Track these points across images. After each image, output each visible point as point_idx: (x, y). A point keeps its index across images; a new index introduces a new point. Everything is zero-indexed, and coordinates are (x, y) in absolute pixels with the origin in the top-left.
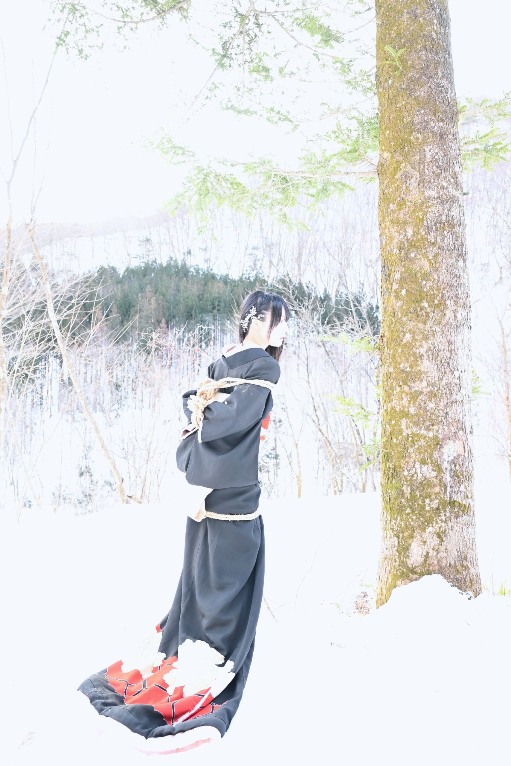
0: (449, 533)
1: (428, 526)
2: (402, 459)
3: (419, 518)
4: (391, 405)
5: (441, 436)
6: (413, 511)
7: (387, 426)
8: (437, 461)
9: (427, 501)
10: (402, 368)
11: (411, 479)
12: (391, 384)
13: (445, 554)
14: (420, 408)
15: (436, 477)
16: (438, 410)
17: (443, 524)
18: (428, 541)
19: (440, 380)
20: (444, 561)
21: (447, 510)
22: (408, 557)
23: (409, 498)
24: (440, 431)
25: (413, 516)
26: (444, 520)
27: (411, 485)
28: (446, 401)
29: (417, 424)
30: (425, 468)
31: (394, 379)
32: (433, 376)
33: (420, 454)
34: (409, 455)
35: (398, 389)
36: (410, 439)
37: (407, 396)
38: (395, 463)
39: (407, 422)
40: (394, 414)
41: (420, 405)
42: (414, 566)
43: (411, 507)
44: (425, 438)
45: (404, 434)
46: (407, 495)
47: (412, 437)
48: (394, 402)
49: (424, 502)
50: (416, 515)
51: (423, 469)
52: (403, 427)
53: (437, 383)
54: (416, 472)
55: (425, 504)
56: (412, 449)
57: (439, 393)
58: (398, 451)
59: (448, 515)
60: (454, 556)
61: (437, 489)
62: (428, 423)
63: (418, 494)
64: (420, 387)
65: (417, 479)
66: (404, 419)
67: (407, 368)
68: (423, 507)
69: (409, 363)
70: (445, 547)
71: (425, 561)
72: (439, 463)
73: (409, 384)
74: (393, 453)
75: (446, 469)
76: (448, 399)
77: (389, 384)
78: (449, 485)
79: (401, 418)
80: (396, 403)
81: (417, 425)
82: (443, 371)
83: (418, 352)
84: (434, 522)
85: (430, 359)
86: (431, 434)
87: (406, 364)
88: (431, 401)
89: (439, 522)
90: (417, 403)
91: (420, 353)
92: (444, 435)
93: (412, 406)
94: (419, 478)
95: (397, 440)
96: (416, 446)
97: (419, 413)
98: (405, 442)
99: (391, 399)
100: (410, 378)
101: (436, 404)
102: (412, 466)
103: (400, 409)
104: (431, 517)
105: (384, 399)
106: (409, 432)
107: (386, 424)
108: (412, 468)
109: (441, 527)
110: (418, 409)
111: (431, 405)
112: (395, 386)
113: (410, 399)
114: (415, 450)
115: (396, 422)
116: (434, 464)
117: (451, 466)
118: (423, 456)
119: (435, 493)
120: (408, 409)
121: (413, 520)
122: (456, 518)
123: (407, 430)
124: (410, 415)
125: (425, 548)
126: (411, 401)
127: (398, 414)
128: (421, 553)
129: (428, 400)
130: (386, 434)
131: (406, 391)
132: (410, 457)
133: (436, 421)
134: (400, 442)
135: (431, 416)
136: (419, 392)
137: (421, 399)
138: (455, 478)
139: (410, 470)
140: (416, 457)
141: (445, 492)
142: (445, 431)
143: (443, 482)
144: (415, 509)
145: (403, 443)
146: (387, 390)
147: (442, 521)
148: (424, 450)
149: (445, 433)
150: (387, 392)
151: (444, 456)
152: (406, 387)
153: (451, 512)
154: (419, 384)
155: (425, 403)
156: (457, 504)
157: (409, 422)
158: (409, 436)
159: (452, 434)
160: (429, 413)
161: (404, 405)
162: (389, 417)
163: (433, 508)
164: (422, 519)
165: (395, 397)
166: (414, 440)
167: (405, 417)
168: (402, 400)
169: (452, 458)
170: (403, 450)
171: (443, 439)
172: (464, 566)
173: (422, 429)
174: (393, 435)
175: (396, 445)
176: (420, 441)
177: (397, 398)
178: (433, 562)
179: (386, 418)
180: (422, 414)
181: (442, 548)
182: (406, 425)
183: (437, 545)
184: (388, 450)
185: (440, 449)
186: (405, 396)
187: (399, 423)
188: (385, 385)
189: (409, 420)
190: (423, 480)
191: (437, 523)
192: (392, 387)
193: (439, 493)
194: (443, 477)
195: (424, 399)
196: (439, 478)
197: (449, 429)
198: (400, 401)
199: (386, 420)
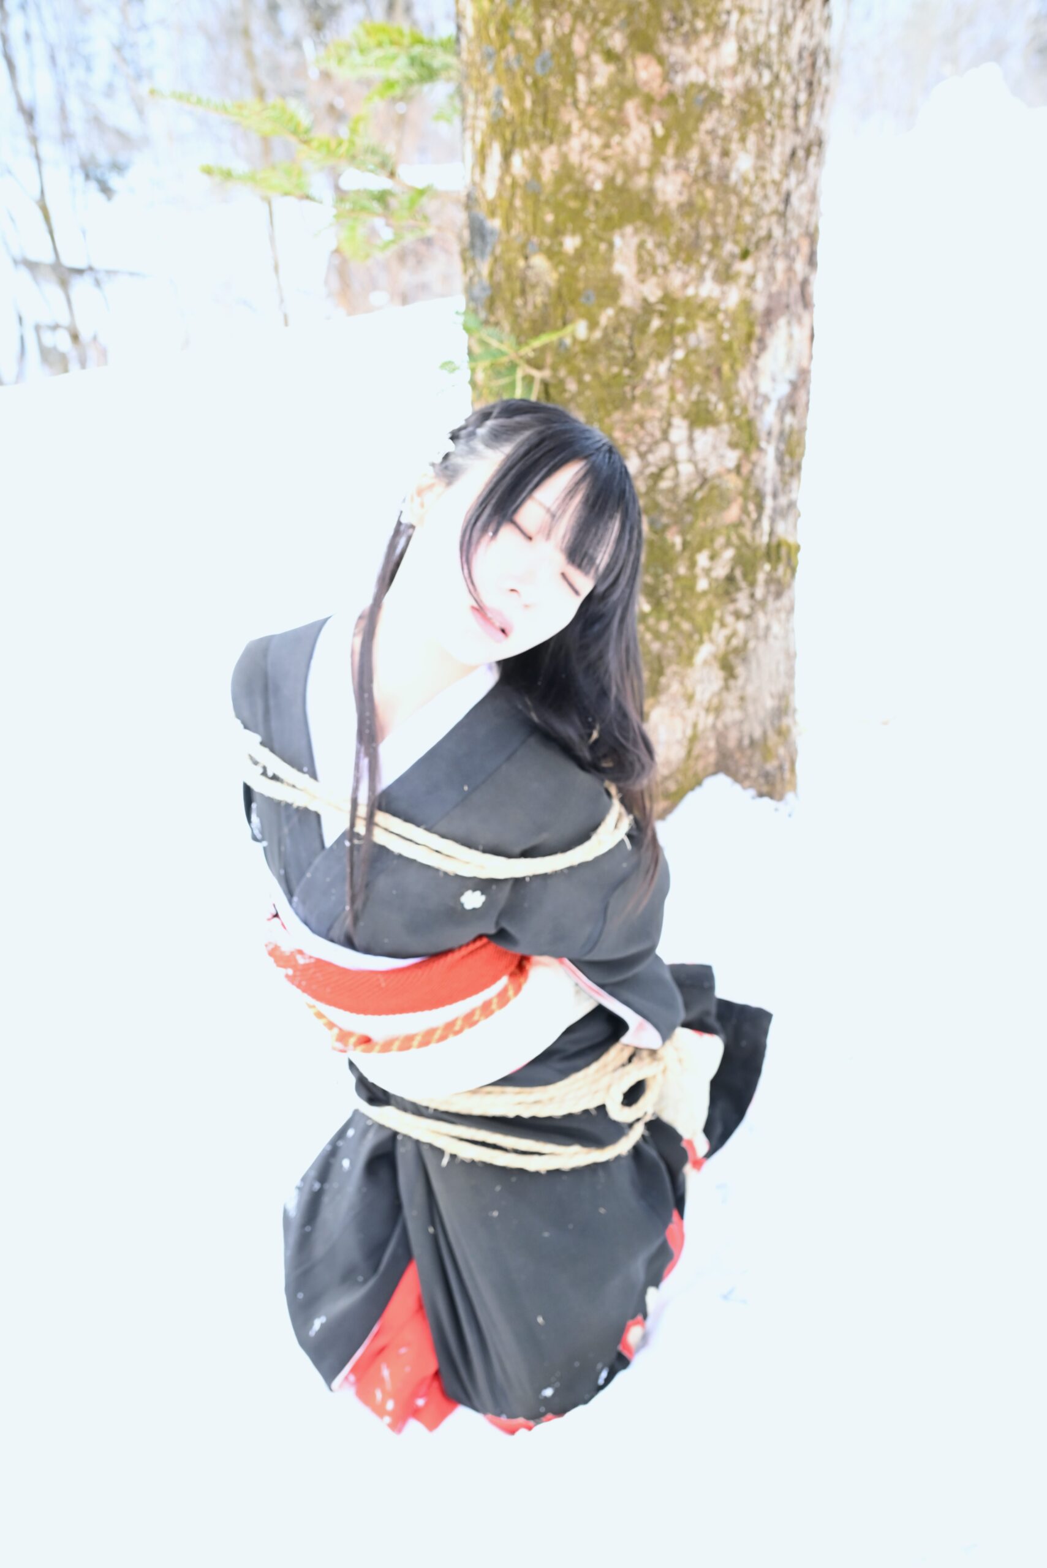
0: (755, 649)
1: (701, 642)
2: (616, 408)
3: (675, 626)
4: (564, 158)
5: (760, 303)
6: (657, 604)
7: (539, 262)
8: (744, 410)
9: (703, 559)
12: (563, 43)
13: (737, 715)
14: (706, 176)
15: (738, 469)
16: (764, 186)
17: (741, 626)
18: (699, 689)
19: (785, 29)
20: (733, 735)
21: (761, 577)
24: (759, 283)
25: (659, 620)
26: (747, 610)
28: (791, 140)
29: (687, 252)
30: (705, 439)
31: (579, 16)
32: (765, 8)
33: (688, 384)
34: (649, 394)
35: (604, 72)
36: (656, 323)
37: (648, 111)
39: (641, 245)
40: (573, 204)
41: (704, 160)
44: (713, 315)
45: (627, 299)
47: (662, 314)
48: (575, 143)
49: (693, 564)
50: (670, 616)
51: (698, 445)
52: (624, 267)
53: (774, 45)
54: (673, 461)
55: (698, 571)
56: (663, 368)
57: (772, 98)
58: (596, 375)
59: (759, 593)
60: (762, 714)
61: (733, 513)
62: (729, 248)
63: (678, 541)
64: (711, 69)
65: (676, 486)
66: (629, 229)
68: (688, 584)
70: (738, 693)
71: (689, 753)
72: (752, 412)
73: (664, 47)
74: (572, 386)
75: (769, 434)
76: (797, 130)
77: (548, 38)
78: (768, 489)
79: (611, 224)
80: (585, 148)
81: (689, 260)
84: (716, 625)
86: (733, 297)
88: (743, 139)
89: (730, 619)
90: (694, 154)
92: (771, 296)
93: (670, 163)
94: (683, 479)
95: (593, 325)
96: (679, 354)
97: (699, 202)
98: (630, 338)
99: (555, 122)
100: (666, 16)
101: (760, 155)
102: (658, 434)
103: (610, 181)
104: (710, 610)
105: (511, 123)
106: (652, 291)
107: (529, 250)
108: (656, 443)
109: (734, 634)
110: (696, 180)
111: (743, 163)
112: (587, 57)
113: (660, 131)
114: (670, 370)
115: (585, 243)
116: (736, 419)
117: (782, 420)
118: (699, 394)
119: (728, 527)
120: (651, 179)
121: (657, 636)
122: (779, 595)
123: (643, 281)
124: (658, 211)
125: (690, 714)
126: (666, 137)
127: (597, 204)
128: (679, 735)
129: (736, 136)
130: (530, 297)
131: (646, 83)
132: (649, 400)
133: (754, 239)
134: (605, 335)
135: (738, 217)
136: (704, 94)
137: (712, 132)
138: (787, 459)
139: (650, 450)
140: (673, 398)
141: (759, 519)
142: (774, 277)
143: (753, 483)
144: (667, 595)
145: (626, 342)
146: (539, 72)
147: (738, 615)
148: (708, 367)
149: (774, 289)
150: (535, 83)
151: (765, 386)
152: (642, 61)
153: (769, 581)
154: (707, 50)
155: (725, 153)
156: (784, 551)
157: (650, 245)
158: (647, 308)
159: (796, 290)
160: (734, 200)
161: (629, 159)
162: (550, 218)
163: (716, 580)
164: (686, 626)
165: (582, 116)
166: (673, 326)
167: (630, 220)
168: (622, 135)
169: (784, 389)
170: (626, 372)
171: (769, 316)
172: (783, 734)
173: (708, 274)
174: (573, 302)
175: (590, 351)
176: (694, 328)
177: (595, 123)
178: (706, 748)
179: (530, 219)
180: (711, 206)
181: (731, 699)
182: (640, 258)
183: (719, 694)
184: (546, 374)
185: (757, 357)
186: (641, 112)
187: (603, 247)
188: (521, 47)
189: (651, 233)
190: (695, 485)
191: (723, 625)
192: (568, 62)
193: (739, 524)
194: (754, 464)
195: (721, 132)
196: (745, 470)
197: (790, 269)
198: (609, 136)
199: (526, 229)
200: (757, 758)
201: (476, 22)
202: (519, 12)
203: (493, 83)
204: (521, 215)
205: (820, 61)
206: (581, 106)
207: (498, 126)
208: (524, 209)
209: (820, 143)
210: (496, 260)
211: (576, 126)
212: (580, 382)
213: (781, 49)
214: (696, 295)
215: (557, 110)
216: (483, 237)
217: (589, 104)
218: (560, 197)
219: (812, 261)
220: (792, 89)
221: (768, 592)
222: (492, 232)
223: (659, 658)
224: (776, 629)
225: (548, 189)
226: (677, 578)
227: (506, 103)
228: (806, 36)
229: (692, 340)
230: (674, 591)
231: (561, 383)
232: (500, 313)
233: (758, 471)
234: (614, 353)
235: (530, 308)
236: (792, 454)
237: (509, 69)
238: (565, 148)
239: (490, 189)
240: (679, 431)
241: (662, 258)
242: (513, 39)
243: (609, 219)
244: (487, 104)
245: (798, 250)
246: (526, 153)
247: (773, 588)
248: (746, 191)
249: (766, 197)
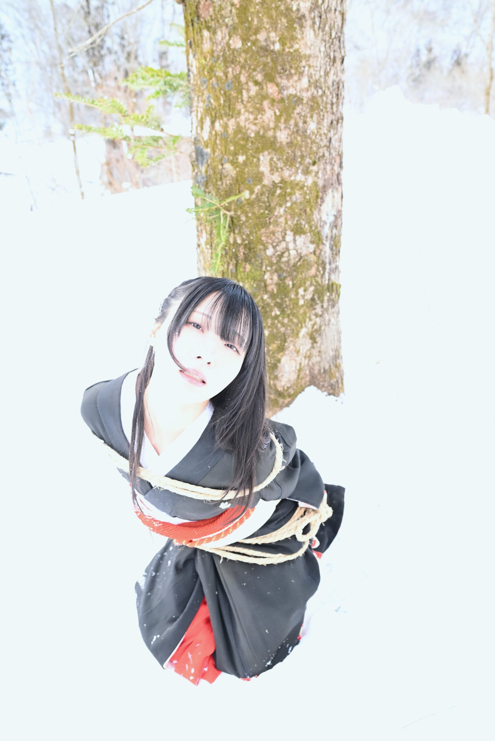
0: (324, 330)
1: (302, 327)
2: (263, 227)
3: (291, 321)
4: (238, 123)
5: (321, 183)
6: (283, 311)
7: (228, 166)
8: (316, 227)
9: (301, 291)
10: (264, 44)
11: (279, 261)
12: (237, 78)
13: (318, 359)
14: (297, 131)
15: (314, 252)
16: (320, 135)
17: (318, 320)
18: (301, 348)
19: (327, 74)
20: (316, 368)
21: (326, 298)
22: (276, 378)
23: (275, 292)
24: (320, 175)
25: (283, 318)
26: (320, 313)
27: (279, 271)
28: (331, 117)
29: (290, 162)
30: (301, 240)
31: (243, 67)
32: (319, 66)
33: (293, 217)
34: (276, 221)
35: (254, 90)
36: (278, 191)
37: (273, 105)
38: (248, 236)
39: (271, 159)
40: (242, 142)
41: (296, 125)
42: (286, 388)
43: (280, 306)
44: (302, 188)
45: (266, 182)
46: (272, 288)
47: (281, 188)
48: (242, 118)
49: (297, 294)
50: (288, 316)
51: (298, 243)
52: (264, 168)
53: (322, 80)
54: (288, 249)
55: (299, 296)
56: (282, 210)
57: (323, 101)
58: (254, 213)
59: (325, 305)
60: (328, 358)
61: (313, 271)
62: (308, 160)
63: (291, 283)
64: (298, 89)
65: (289, 260)
66: (266, 153)
67: (274, 43)
68: (296, 303)
69: (279, 33)
70: (318, 349)
71: (298, 376)
72: (319, 228)
73: (279, 80)
74: (243, 218)
75: (327, 237)
77: (230, 75)
78: (327, 261)
79: (258, 151)
80: (247, 120)
81: (292, 165)
82: (332, 57)
83: (294, 8)
84: (307, 320)
85: (316, 27)
86: (310, 181)
87: (273, 35)
88: (312, 117)
89: (313, 317)
90: (292, 122)
91: (298, 10)
92: (325, 180)
93: (282, 126)
94: (292, 257)
95: (252, 192)
96: (289, 204)
97: (295, 142)
98: (268, 198)
99: (234, 109)
100: (279, 68)
101: (319, 123)
102: (281, 238)
103: (257, 133)
104: (305, 313)
105: (214, 109)
106: (276, 178)
107: (223, 161)
108: (280, 242)
109: (315, 324)
110: (293, 133)
111: (312, 126)
112: (247, 83)
113: (278, 113)
114: (285, 211)
115: (247, 159)
116: (313, 231)
117: (332, 231)
118: (297, 221)
119: (311, 277)
120: (275, 133)
121: (283, 325)
122: (333, 306)
123: (272, 174)
124: (278, 145)
125: (298, 359)
126: (280, 116)
127: (252, 142)
128: (294, 369)
129: (309, 115)
130: (224, 181)
131: (271, 94)
132: (277, 224)
133: (317, 157)
134: (257, 196)
135: (311, 148)
136: (296, 99)
137: (298, 114)
138: (334, 248)
139: (277, 245)
140: (286, 223)
141: (324, 274)
142: (326, 173)
143: (321, 258)
144: (286, 307)
145: (266, 199)
146: (227, 89)
147: (316, 315)
148: (301, 210)
149: (326, 177)
150: (225, 93)
151: (324, 218)
152: (270, 85)
153: (329, 300)
154: (296, 81)
155: (305, 122)
156: (335, 287)
157: (275, 159)
158: (275, 185)
159: (335, 177)
160: (309, 141)
161: (265, 124)
162: (232, 148)
163: (307, 300)
164: (295, 320)
165: (245, 107)
166: (286, 192)
167: (266, 150)
168: (262, 115)
169: (332, 219)
170: (267, 212)
171: (325, 188)
172: (337, 367)
173: (300, 171)
174: (243, 183)
175: (250, 203)
176: (295, 193)
177: (251, 110)
178: (305, 374)
179: (223, 148)
180: (300, 143)
181: (315, 352)
182: (271, 164)
183: (310, 350)
184: (232, 213)
185: (321, 205)
186: (270, 105)
187: (255, 160)
188: (218, 79)
189: (275, 155)
190: (297, 260)
191: (310, 320)
192: (239, 85)
193: (316, 276)
194: (321, 250)
195: (303, 114)
196: (317, 253)
197: (332, 169)
198: (257, 115)
199: (222, 153)
200: (327, 377)
201: (198, 68)
202: (217, 65)
203: (206, 92)
204: (220, 147)
205: (341, 87)
206: (245, 103)
207: (208, 110)
208: (221, 145)
209: (342, 119)
210: (208, 166)
211: (243, 111)
212: (247, 216)
213: (325, 81)
214: (295, 180)
215: (235, 105)
216: (202, 156)
217: (248, 102)
218: (237, 139)
219: (341, 166)
220: (330, 97)
221: (329, 305)
222: (207, 154)
223: (284, 334)
224: (333, 321)
225: (231, 136)
226: (291, 300)
227: (212, 101)
228: (335, 76)
229: (294, 198)
230: (290, 306)
231: (239, 217)
232: (211, 188)
233: (323, 253)
234: (261, 204)
235: (224, 186)
236: (336, 246)
237: (213, 87)
238: (238, 120)
239: (205, 135)
240: (289, 237)
241: (280, 164)
242: (215, 75)
243: (257, 148)
244: (204, 102)
245: (335, 161)
246: (221, 122)
247: (331, 303)
248: (314, 137)
249: (321, 140)
